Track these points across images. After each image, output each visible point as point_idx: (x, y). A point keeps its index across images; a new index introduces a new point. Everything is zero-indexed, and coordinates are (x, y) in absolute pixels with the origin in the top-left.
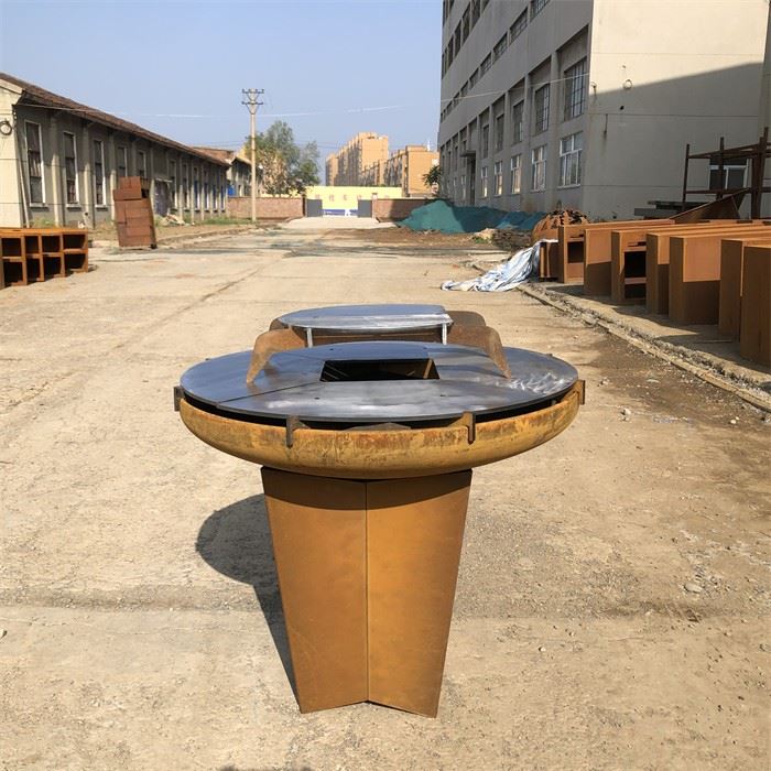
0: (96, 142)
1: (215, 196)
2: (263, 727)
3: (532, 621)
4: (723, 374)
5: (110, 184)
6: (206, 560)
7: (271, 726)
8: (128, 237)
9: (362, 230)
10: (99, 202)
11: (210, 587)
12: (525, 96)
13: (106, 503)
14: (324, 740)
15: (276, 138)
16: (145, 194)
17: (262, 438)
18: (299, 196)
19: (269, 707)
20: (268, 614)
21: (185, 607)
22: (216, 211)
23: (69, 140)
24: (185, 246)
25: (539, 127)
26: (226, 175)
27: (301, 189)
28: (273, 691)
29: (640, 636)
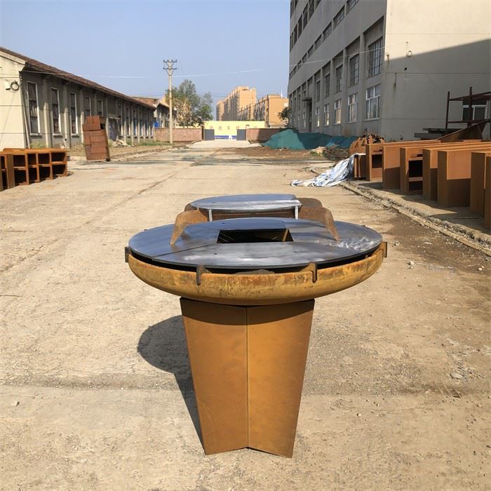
0: (71, 94)
1: (146, 128)
2: (181, 463)
3: (352, 397)
4: (473, 238)
5: (80, 121)
6: (144, 357)
7: (186, 463)
8: (92, 154)
9: (240, 149)
10: (74, 132)
11: (147, 374)
12: (344, 63)
13: (80, 322)
14: (220, 472)
15: (185, 90)
16: (103, 127)
17: (181, 279)
18: (200, 127)
19: (185, 451)
20: (184, 392)
21: (131, 387)
22: (147, 137)
23: (54, 93)
24: (128, 159)
25: (352, 82)
26: (153, 114)
27: (201, 123)
28: (188, 440)
29: (422, 407)
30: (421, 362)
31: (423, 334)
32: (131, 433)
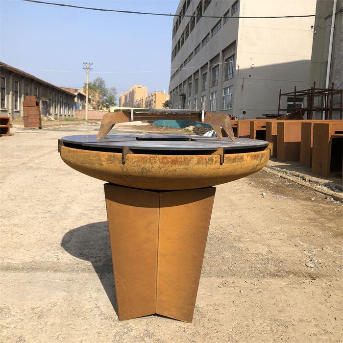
0: (15, 82)
1: (69, 109)
2: (99, 327)
3: (234, 279)
4: (305, 180)
5: (21, 101)
6: (66, 250)
7: (103, 327)
8: (29, 123)
9: (135, 126)
10: (16, 108)
11: (69, 262)
15: (97, 85)
16: (37, 104)
18: (107, 110)
19: (102, 317)
20: (99, 274)
21: (56, 271)
22: (69, 116)
23: (3, 80)
24: (54, 128)
25: (214, 84)
26: (74, 100)
27: (108, 107)
28: (104, 310)
29: (289, 286)
30: (282, 256)
31: (280, 238)
32: (55, 305)
